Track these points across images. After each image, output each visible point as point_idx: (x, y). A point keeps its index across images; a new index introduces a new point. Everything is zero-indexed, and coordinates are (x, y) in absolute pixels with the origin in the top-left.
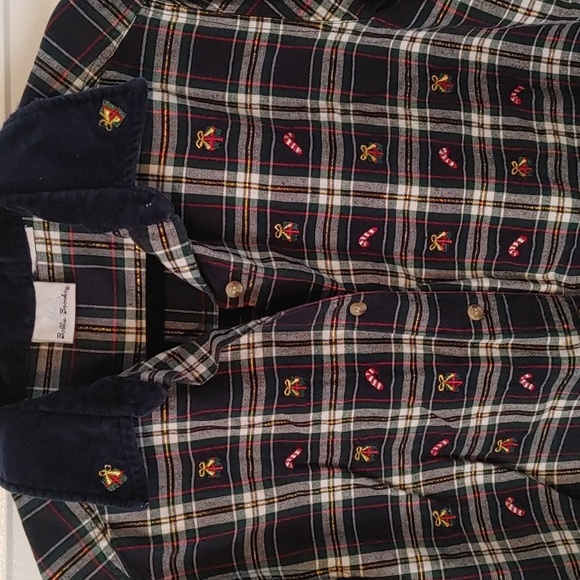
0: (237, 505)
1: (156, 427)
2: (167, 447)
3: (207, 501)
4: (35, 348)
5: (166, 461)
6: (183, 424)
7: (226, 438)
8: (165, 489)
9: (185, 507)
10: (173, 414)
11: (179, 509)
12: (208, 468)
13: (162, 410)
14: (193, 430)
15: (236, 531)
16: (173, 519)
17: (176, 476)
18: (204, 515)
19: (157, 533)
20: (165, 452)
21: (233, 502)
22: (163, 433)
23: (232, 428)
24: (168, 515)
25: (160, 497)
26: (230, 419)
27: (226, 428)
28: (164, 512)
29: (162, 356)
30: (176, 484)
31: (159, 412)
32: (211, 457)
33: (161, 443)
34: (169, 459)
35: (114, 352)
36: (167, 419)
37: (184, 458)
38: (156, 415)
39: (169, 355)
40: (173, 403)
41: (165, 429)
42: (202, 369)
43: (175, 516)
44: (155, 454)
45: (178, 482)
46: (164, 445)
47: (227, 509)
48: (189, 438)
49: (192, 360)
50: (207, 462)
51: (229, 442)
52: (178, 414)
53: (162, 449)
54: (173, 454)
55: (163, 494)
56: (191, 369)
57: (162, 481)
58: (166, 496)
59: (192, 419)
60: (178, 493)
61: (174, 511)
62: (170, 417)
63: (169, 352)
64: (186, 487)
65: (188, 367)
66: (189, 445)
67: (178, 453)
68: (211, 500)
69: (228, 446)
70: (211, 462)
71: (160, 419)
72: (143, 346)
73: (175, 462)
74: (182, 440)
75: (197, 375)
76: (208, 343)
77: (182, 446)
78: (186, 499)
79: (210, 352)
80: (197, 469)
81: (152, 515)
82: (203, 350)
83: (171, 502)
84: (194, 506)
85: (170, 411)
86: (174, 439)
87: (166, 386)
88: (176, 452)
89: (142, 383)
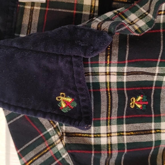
0: (155, 130)
1: (102, 69)
2: (108, 84)
3: (135, 125)
4: (21, 6)
5: (107, 94)
6: (121, 68)
7: (153, 81)
8: (105, 114)
9: (118, 128)
10: (115, 60)
11: (114, 128)
12: (137, 102)
13: (106, 56)
14: (128, 74)
15: (153, 148)
16: (109, 135)
17: (114, 105)
18: (131, 135)
19: (97, 143)
20: (107, 88)
21: (153, 128)
22: (106, 74)
23: (159, 74)
24: (106, 132)
25: (101, 119)
26: (157, 68)
27: (153, 74)
28: (103, 129)
29: (109, 14)
30: (113, 111)
31: (104, 57)
32: (140, 94)
33: (104, 81)
34: (109, 93)
35: (75, 12)
36: (110, 63)
37: (121, 93)
38: (102, 59)
39: (115, 14)
40: (115, 51)
41: (108, 71)
42: (141, 23)
43: (111, 133)
44: (99, 88)
45: (115, 110)
46: (106, 83)
47: (148, 132)
48: (125, 79)
49: (133, 17)
50: (136, 98)
51: (154, 85)
52: (119, 60)
53: (105, 85)
54: (112, 89)
55: (103, 117)
56: (132, 23)
57: (104, 108)
58: (105, 118)
59: (129, 65)
60: (114, 117)
61: (111, 129)
62: (113, 62)
63: (115, 11)
64: (120, 113)
65: (130, 22)
66: (125, 84)
67: (116, 89)
68: (138, 125)
69: (153, 88)
70: (140, 98)
71: (104, 63)
72: (97, 9)
73: (113, 95)
74: (120, 80)
75: (137, 28)
76: (147, 5)
77: (120, 84)
78: (120, 122)
79: (149, 11)
80: (129, 102)
81: (94, 131)
82: (143, 10)
83: (109, 123)
84: (125, 127)
85: (112, 57)
86: (114, 79)
87: (110, 33)
88: (114, 89)
89: (92, 31)
